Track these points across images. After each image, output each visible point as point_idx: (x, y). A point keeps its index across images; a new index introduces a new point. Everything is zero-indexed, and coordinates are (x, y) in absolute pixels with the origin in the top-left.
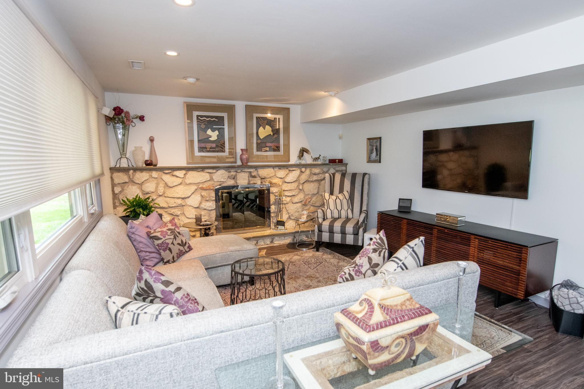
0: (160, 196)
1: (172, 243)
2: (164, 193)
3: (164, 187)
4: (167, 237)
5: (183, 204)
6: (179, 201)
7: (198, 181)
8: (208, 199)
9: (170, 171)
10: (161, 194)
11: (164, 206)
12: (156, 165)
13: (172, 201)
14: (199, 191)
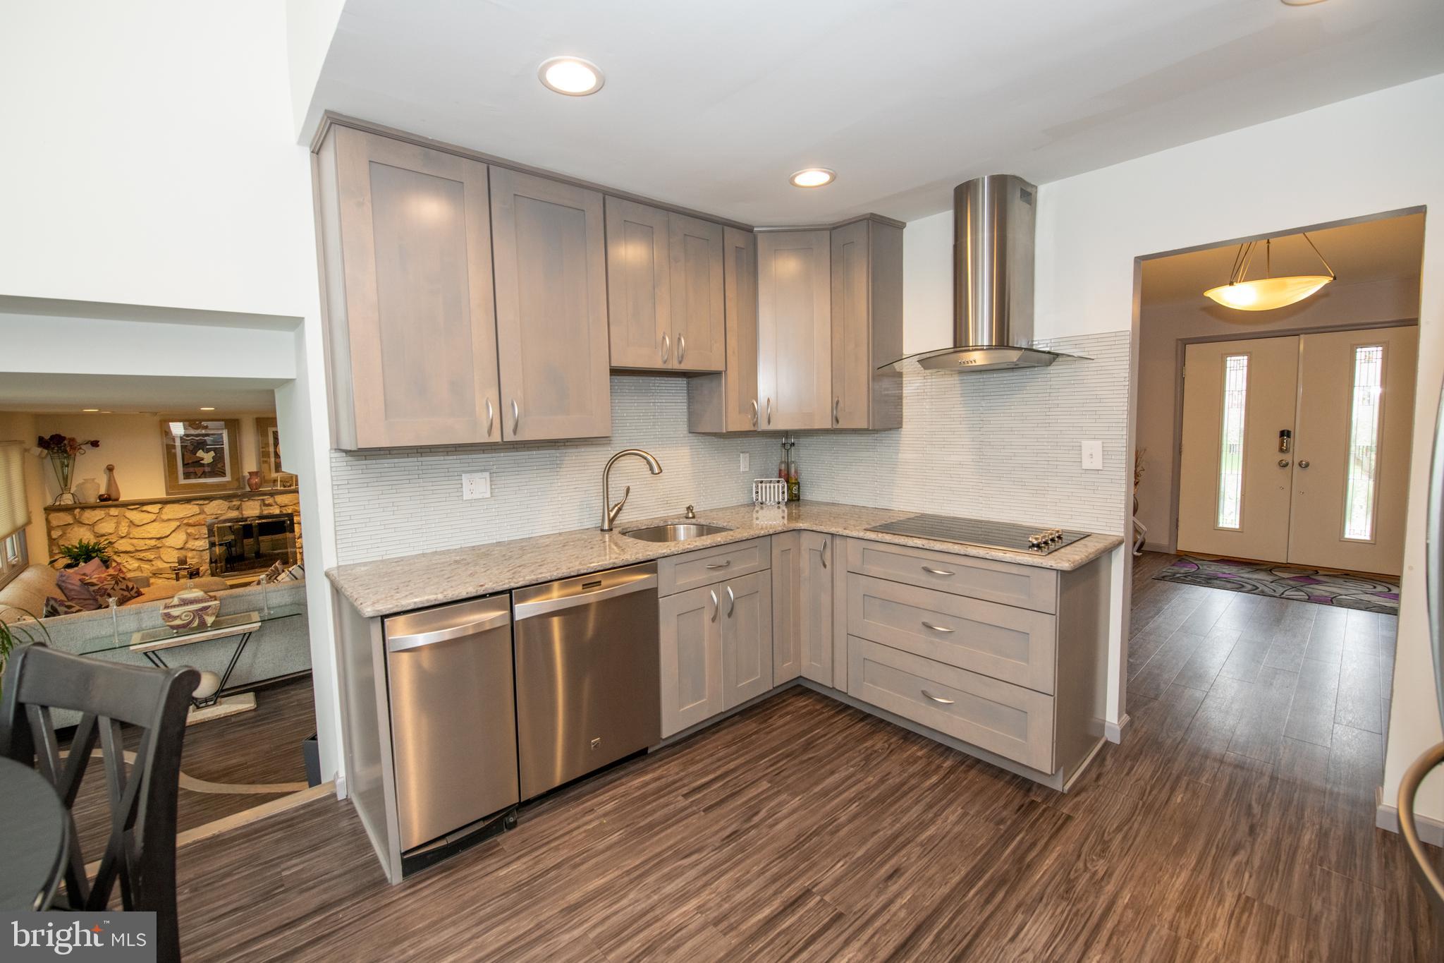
0: (122, 537)
1: (113, 588)
2: (128, 533)
3: (129, 526)
4: (106, 583)
5: (158, 545)
6: (153, 542)
7: (181, 516)
8: (197, 537)
9: (138, 506)
10: (123, 535)
11: (128, 550)
12: (117, 500)
13: (142, 542)
14: (183, 528)
